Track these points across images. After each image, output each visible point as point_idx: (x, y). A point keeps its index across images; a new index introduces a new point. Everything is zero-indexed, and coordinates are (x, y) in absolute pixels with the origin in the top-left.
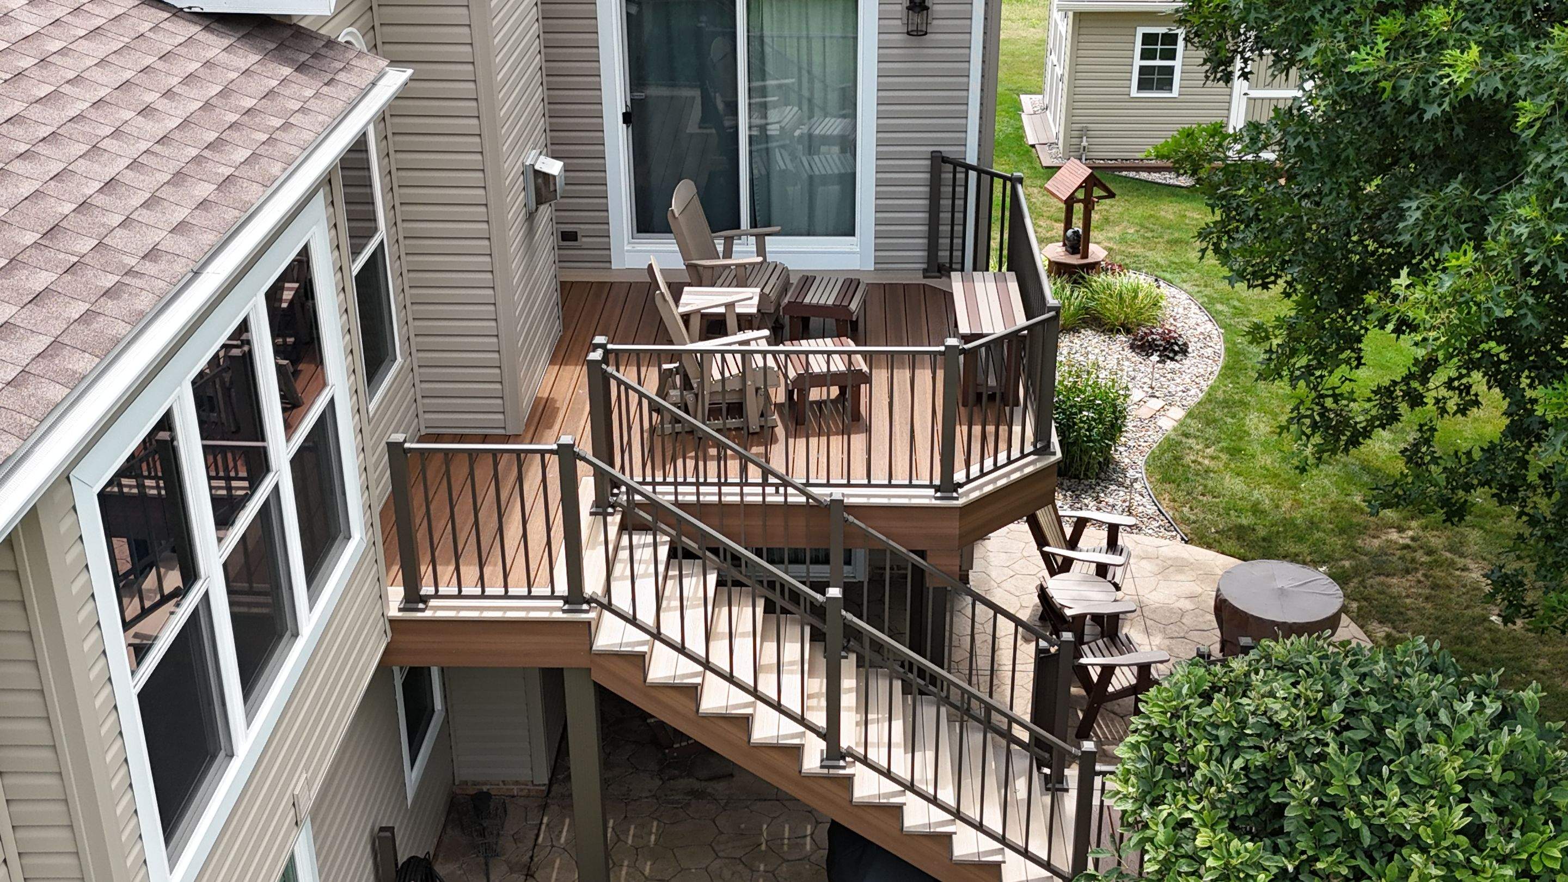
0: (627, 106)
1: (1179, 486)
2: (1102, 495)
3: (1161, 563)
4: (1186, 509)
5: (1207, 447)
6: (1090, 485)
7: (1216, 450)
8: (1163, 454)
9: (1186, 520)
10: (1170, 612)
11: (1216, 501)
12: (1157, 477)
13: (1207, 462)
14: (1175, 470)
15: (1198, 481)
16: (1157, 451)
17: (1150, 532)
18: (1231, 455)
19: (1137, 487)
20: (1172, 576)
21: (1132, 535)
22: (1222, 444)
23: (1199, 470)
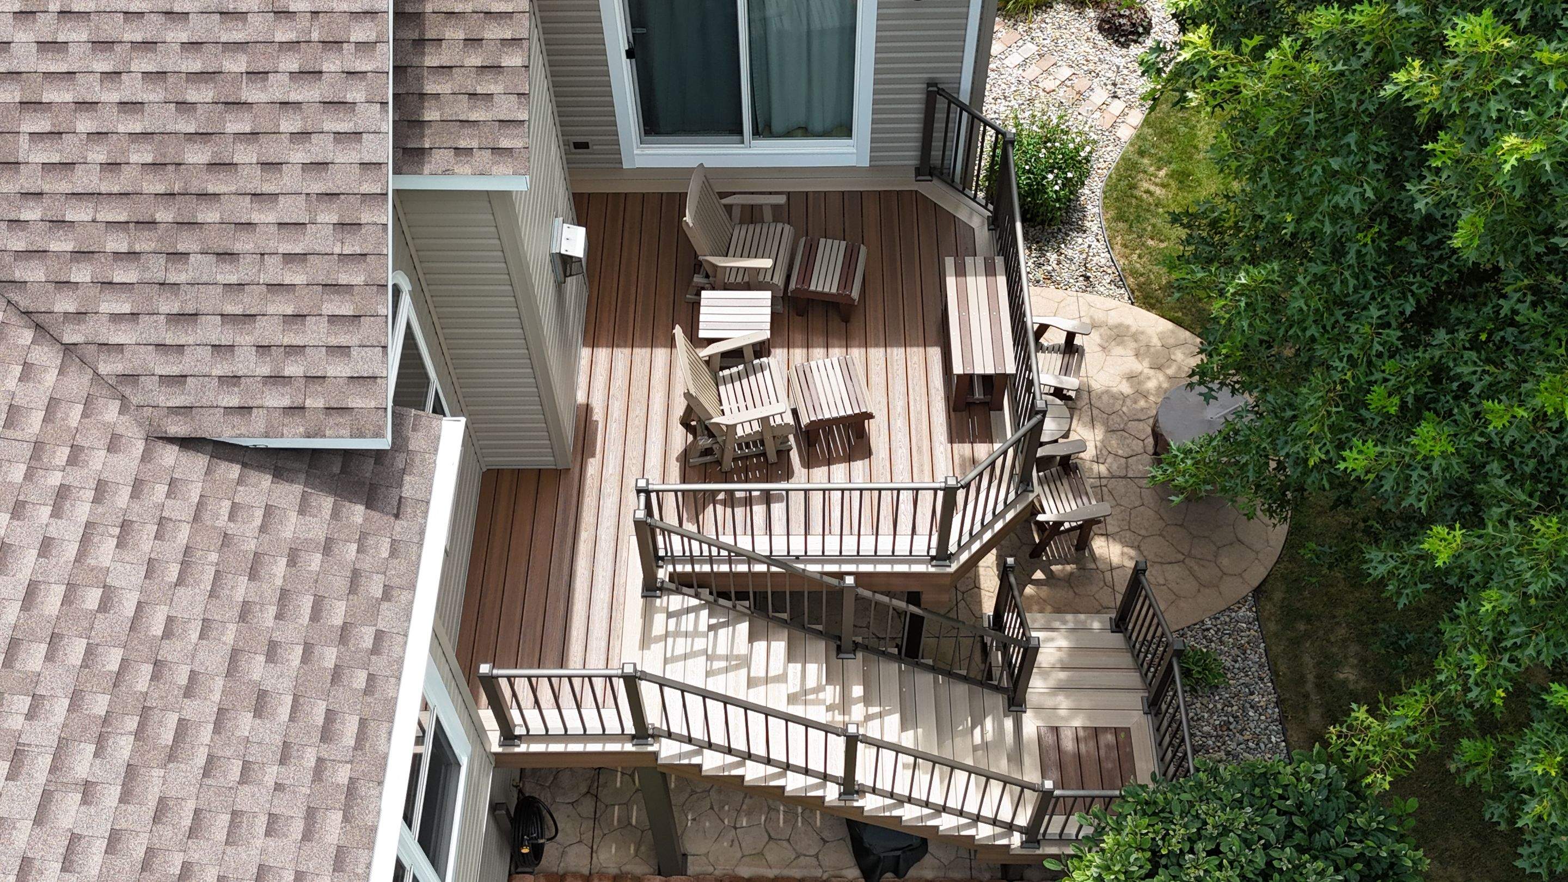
0: (629, 42)
1: (1131, 226)
2: (1063, 246)
3: (1109, 332)
4: (1135, 257)
5: (1159, 169)
6: (1053, 233)
7: (1167, 175)
8: (1120, 180)
9: (1134, 273)
10: (1114, 397)
11: (1162, 245)
12: (1112, 213)
13: (1158, 191)
14: (1129, 204)
15: (1148, 220)
16: (1114, 176)
17: (1102, 289)
18: (1180, 182)
19: (1095, 228)
20: (1118, 350)
21: (1086, 295)
22: (1173, 166)
23: (1150, 204)
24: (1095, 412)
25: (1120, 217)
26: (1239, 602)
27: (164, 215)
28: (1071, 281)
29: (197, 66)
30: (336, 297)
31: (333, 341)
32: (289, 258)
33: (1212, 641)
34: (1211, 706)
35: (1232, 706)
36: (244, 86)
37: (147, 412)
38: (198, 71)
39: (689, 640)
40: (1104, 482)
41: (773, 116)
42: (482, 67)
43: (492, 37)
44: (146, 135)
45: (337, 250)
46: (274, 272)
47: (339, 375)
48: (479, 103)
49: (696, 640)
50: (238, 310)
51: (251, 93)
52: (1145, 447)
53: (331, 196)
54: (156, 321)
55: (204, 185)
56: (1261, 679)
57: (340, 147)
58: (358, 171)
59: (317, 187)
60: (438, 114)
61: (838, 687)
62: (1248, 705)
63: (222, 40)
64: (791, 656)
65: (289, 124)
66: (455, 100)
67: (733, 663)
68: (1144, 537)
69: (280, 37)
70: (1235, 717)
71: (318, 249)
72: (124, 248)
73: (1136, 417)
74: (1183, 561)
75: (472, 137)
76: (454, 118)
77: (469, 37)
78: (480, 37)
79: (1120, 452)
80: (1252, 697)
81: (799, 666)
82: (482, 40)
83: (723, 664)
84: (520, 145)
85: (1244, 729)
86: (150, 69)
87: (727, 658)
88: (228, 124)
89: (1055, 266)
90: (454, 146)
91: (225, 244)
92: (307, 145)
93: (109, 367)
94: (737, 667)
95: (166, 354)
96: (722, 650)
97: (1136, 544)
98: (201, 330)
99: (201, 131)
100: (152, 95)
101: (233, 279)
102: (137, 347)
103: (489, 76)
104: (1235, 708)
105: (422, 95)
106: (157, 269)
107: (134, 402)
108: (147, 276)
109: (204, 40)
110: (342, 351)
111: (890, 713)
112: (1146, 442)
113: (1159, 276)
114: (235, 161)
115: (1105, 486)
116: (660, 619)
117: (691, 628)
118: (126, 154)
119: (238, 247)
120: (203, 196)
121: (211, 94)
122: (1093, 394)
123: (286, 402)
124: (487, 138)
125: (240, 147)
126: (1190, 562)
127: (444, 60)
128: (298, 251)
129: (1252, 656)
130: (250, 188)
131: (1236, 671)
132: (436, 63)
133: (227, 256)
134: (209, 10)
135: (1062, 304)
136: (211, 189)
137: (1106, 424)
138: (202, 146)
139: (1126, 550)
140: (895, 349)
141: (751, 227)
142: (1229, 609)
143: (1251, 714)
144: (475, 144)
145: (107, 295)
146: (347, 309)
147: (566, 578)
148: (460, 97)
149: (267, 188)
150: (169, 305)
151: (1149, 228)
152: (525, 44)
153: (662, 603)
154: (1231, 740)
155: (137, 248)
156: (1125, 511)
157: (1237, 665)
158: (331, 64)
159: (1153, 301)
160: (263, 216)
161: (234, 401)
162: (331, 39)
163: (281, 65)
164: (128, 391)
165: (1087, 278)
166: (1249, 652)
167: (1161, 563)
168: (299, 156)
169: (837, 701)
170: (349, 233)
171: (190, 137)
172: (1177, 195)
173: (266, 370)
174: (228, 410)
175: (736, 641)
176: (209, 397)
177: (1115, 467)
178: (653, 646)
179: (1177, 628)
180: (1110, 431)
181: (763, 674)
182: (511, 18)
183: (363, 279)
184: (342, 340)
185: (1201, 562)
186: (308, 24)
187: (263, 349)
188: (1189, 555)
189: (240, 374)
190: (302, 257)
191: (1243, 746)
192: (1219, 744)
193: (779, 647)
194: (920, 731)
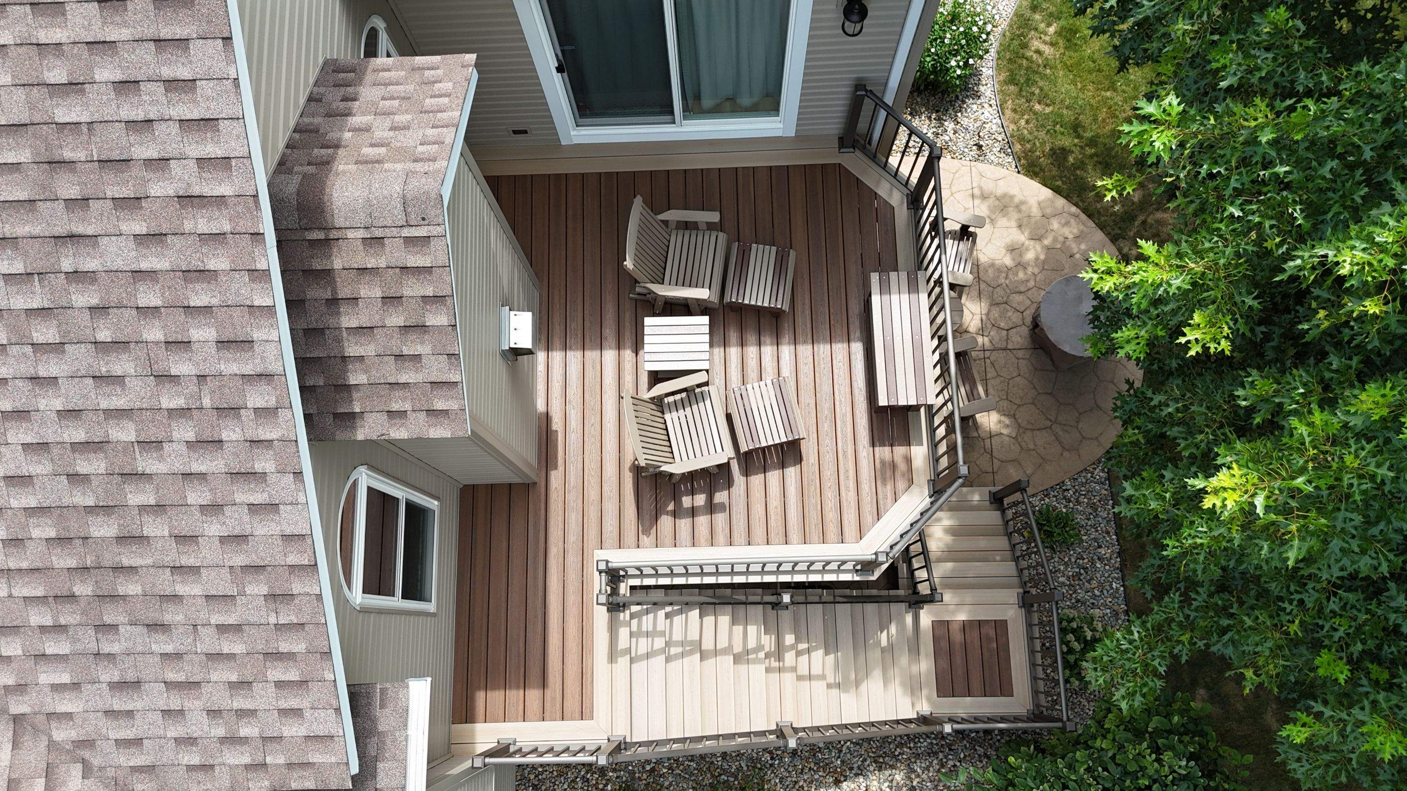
0: (558, 60)
1: (1021, 90)
2: (959, 114)
3: (997, 203)
4: (1023, 122)
5: (1049, 25)
6: (951, 101)
7: (1056, 32)
8: (1012, 40)
9: (1022, 139)
10: (999, 270)
11: (1048, 110)
12: (1003, 76)
13: (1047, 50)
14: (1020, 66)
15: (1037, 82)
16: (1008, 33)
17: (992, 158)
18: (1068, 40)
19: (988, 93)
20: (1002, 222)
21: (978, 165)
22: (1063, 22)
23: (1039, 66)
24: (983, 286)
25: (1011, 80)
26: (1094, 464)
27: (83, 589)
28: (966, 150)
29: (80, 435)
30: (279, 664)
31: (283, 704)
32: (222, 629)
33: (1070, 501)
34: (1066, 559)
35: (1084, 559)
36: (138, 456)
37: (111, 772)
38: (83, 441)
39: (650, 639)
40: (987, 354)
41: (702, 88)
42: (405, 326)
43: (411, 294)
44: (41, 511)
45: (273, 620)
46: (209, 642)
47: (295, 734)
48: (407, 364)
49: (656, 639)
50: (181, 677)
51: (147, 464)
52: (1023, 319)
53: (258, 569)
54: (99, 689)
55: (117, 559)
56: (1108, 533)
57: (257, 518)
58: (280, 543)
59: (239, 560)
60: (364, 377)
61: (773, 636)
62: (1095, 557)
63: (101, 407)
64: (734, 622)
65: (196, 496)
66: (381, 362)
67: (687, 648)
68: (1019, 406)
69: (167, 402)
70: (1085, 569)
71: (252, 620)
72: (48, 621)
73: (1017, 290)
74: (1050, 428)
75: (404, 399)
76: (383, 381)
77: (386, 295)
78: (398, 295)
79: (1002, 325)
80: (1099, 550)
81: (741, 628)
82: (401, 297)
83: (679, 650)
84: (456, 407)
85: (1091, 579)
86: (29, 439)
87: (682, 644)
88: (129, 496)
89: (952, 135)
90: (388, 409)
91: (153, 615)
92: (221, 517)
93: (62, 734)
94: (691, 653)
95: (116, 718)
96: (677, 636)
97: (1012, 413)
98: (147, 696)
99: (101, 504)
100: (39, 467)
101: (169, 649)
102: (86, 715)
103: (412, 336)
104: (1086, 561)
105: (344, 358)
106: (88, 641)
107: (96, 764)
108: (79, 647)
109: (81, 408)
110: (296, 713)
111: (816, 649)
112: (1025, 314)
113: (1043, 144)
114: (145, 533)
115: (988, 358)
116: (623, 633)
117: (650, 629)
118: (27, 529)
119: (168, 618)
120: (119, 569)
121: (103, 465)
122: (981, 268)
123: (246, 760)
124: (420, 400)
125: (148, 519)
126: (1057, 429)
127: (365, 321)
128: (231, 621)
129: (1101, 514)
130: (168, 560)
131: (1088, 528)
132: (354, 324)
133: (157, 627)
134: (80, 374)
135: (957, 175)
136: (126, 562)
137: (991, 297)
138: (106, 519)
139: (1003, 418)
140: (822, 346)
141: (687, 233)
142: (1085, 469)
143: (1098, 565)
144: (408, 406)
145: (42, 667)
146: (293, 675)
147: (541, 593)
148: (386, 358)
149: (185, 561)
150: (108, 674)
151: (1037, 91)
152: (449, 301)
153: (624, 617)
154: (1081, 589)
155: (63, 621)
156: (1004, 382)
157: (1089, 523)
158: (231, 433)
159: (1037, 169)
160: (187, 589)
161: (196, 760)
162: (226, 406)
163: (174, 433)
164: (86, 754)
165: (980, 147)
166: (1099, 509)
167: (1032, 430)
168: (214, 528)
169: (773, 649)
170: (282, 603)
171: (90, 510)
172: (1064, 54)
173: (221, 732)
174: (190, 768)
175: (689, 628)
176: (169, 754)
177: (997, 338)
178: (619, 659)
179: (1041, 488)
180: (993, 304)
181: (712, 647)
182: (431, 273)
183: (304, 647)
184: (293, 703)
185: (1065, 428)
186: (196, 389)
187: (214, 713)
188: (1056, 422)
189: (195, 735)
190: (237, 628)
191: (1089, 594)
192: (1071, 592)
193: (724, 620)
194: (839, 654)
